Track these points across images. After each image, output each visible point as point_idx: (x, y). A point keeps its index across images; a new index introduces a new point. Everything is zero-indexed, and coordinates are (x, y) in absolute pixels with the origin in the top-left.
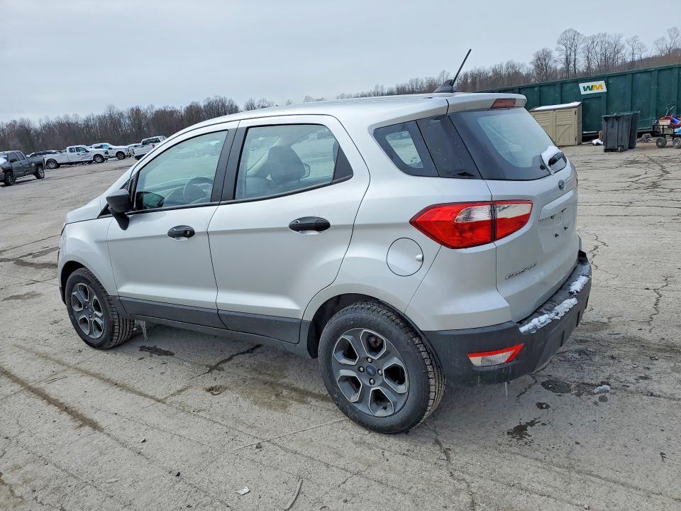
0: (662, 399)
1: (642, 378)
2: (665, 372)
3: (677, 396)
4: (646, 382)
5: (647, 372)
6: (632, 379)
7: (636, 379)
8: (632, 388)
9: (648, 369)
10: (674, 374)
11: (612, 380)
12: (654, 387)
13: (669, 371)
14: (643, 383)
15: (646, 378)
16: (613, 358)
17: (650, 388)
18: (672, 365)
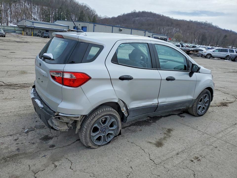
0: (7, 135)
1: (17, 139)
2: (10, 145)
3: (2, 138)
4: (15, 139)
5: (16, 142)
6: (20, 138)
7: (18, 138)
8: (18, 135)
9: (17, 144)
10: (7, 146)
11: (26, 134)
12: (11, 138)
13: (9, 146)
14: (16, 138)
15: (16, 140)
16: (33, 144)
17: (12, 137)
18: (9, 150)
